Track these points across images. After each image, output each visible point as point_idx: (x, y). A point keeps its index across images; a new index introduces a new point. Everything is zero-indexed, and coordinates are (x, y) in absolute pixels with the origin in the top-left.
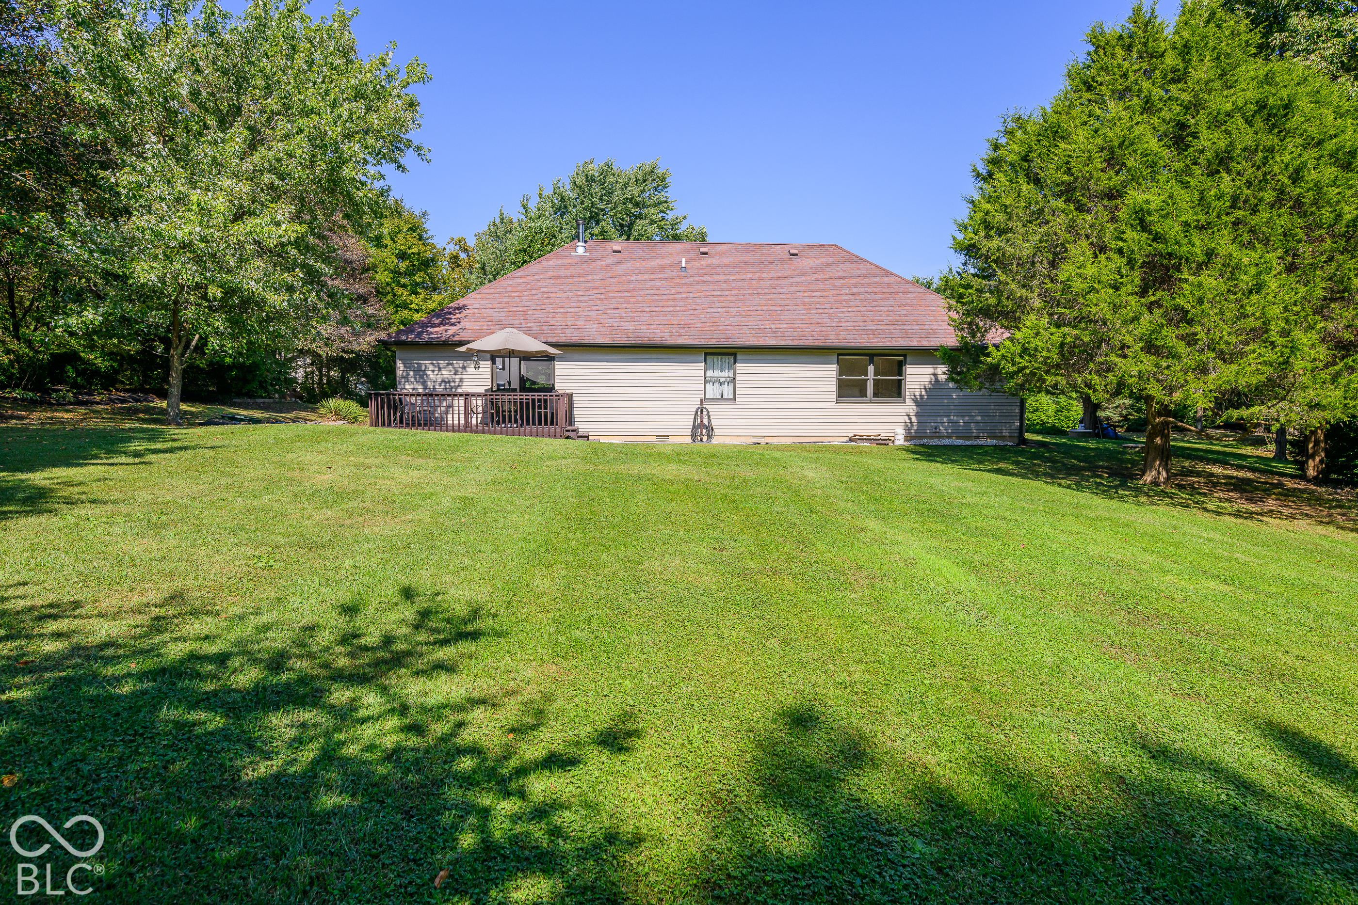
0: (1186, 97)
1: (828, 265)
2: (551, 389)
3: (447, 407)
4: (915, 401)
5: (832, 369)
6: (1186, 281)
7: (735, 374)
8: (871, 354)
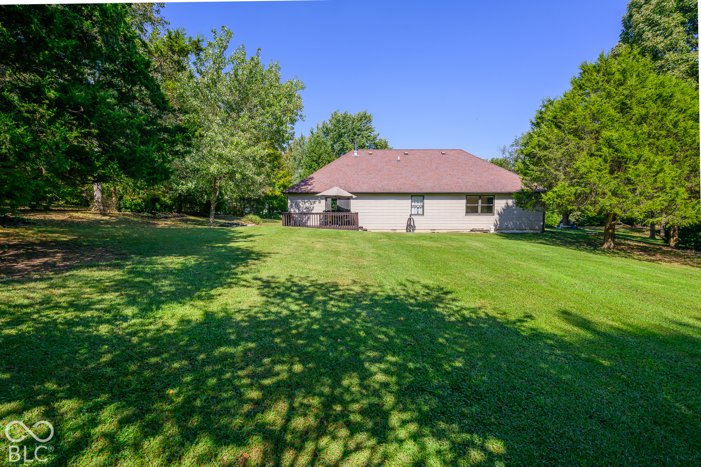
0: (626, 92)
1: (459, 158)
2: (349, 211)
3: (308, 218)
4: (499, 214)
5: (464, 201)
6: (630, 168)
7: (423, 204)
8: (480, 196)
